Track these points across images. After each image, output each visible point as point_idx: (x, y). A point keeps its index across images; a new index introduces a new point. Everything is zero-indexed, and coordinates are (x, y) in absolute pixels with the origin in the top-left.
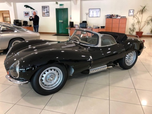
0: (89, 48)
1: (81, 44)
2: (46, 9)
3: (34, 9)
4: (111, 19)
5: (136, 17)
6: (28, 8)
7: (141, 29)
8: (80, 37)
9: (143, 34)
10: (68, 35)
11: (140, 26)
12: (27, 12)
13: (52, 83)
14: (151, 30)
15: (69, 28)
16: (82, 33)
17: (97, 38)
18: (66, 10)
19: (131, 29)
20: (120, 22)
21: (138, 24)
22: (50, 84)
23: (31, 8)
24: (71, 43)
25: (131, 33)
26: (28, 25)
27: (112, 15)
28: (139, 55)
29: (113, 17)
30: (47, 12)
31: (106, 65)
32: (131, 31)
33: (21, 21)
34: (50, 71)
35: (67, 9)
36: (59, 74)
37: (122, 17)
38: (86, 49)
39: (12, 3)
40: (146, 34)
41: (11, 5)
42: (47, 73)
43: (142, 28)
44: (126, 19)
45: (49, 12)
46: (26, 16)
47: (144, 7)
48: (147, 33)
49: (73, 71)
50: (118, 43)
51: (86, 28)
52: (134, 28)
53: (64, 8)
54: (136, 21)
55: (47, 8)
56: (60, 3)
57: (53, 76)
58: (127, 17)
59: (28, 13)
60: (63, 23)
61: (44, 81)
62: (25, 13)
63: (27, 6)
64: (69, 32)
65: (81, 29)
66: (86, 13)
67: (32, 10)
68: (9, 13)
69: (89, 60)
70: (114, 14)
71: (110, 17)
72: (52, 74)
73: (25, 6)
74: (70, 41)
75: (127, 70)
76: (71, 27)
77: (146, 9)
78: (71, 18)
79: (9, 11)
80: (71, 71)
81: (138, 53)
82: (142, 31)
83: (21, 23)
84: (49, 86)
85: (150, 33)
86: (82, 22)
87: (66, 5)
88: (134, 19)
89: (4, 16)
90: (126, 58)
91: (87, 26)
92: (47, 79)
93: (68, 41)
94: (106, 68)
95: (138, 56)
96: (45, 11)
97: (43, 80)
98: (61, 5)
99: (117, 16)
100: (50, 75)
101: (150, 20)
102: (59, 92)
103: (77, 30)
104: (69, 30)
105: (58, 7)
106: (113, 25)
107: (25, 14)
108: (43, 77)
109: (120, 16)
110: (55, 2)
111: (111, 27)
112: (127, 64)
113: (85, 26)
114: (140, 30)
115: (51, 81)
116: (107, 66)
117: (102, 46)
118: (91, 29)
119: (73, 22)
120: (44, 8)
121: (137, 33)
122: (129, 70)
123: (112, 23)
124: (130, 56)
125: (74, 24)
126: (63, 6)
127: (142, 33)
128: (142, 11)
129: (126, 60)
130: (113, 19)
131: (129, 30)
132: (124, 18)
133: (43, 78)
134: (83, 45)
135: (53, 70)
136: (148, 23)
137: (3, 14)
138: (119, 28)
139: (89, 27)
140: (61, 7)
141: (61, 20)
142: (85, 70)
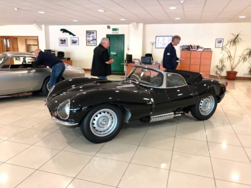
0: (152, 89)
1: (140, 84)
2: (92, 35)
3: (74, 35)
4: (189, 52)
5: (226, 50)
6: (65, 33)
7: (234, 68)
8: (139, 76)
9: (238, 75)
10: (124, 74)
11: (232, 63)
12: (63, 39)
13: (105, 128)
14: (249, 70)
15: (125, 64)
16: (142, 71)
17: (161, 78)
18: (121, 38)
19: (219, 67)
20: (202, 57)
21: (229, 59)
22: (102, 129)
23: (70, 33)
24: (129, 83)
25: (219, 73)
26: (65, 57)
27: (191, 46)
28: (219, 102)
29: (192, 48)
30: (93, 40)
31: (173, 113)
32: (218, 70)
33: (54, 51)
34: (103, 114)
35: (123, 35)
36: (112, 119)
37: (205, 49)
38: (148, 91)
39: (43, 26)
40: (242, 76)
41: (41, 28)
42: (99, 116)
43: (236, 66)
44: (211, 51)
45: (96, 39)
46: (62, 45)
47: (238, 36)
48: (244, 74)
49: (130, 115)
50: (188, 84)
51: (150, 63)
52: (223, 66)
53: (119, 33)
54: (226, 56)
55: (93, 33)
56: (112, 26)
57: (106, 120)
58: (213, 49)
59: (65, 40)
60: (116, 55)
61: (95, 126)
62: (61, 40)
63: (64, 31)
64: (125, 69)
65: (143, 65)
66: (151, 42)
67: (72, 36)
68: (38, 40)
69: (150, 103)
70: (193, 45)
71: (186, 49)
72: (105, 118)
73: (61, 30)
74: (126, 80)
75: (202, 122)
76: (128, 63)
77: (240, 39)
78: (128, 49)
79: (38, 37)
80: (128, 116)
81: (218, 99)
82: (235, 70)
83: (54, 54)
84: (100, 132)
85: (249, 74)
86: (144, 56)
87: (122, 30)
88: (223, 53)
89: (29, 43)
90: (201, 104)
91: (152, 61)
92: (99, 123)
93: (124, 80)
94: (173, 116)
95: (218, 104)
96: (91, 39)
97: (94, 124)
98: (114, 30)
99: (198, 47)
100: (103, 118)
101: (247, 55)
102: (112, 140)
103: (136, 67)
104: (125, 66)
105: (110, 32)
106: (191, 61)
107: (60, 42)
108: (94, 120)
109: (202, 48)
110: (106, 26)
111: (189, 63)
112: (202, 113)
113: (149, 62)
114: (232, 69)
115: (103, 126)
116: (175, 114)
117: (167, 87)
118: (158, 66)
119: (131, 56)
120: (88, 33)
121: (228, 73)
122: (205, 121)
123: (190, 58)
124: (206, 103)
125: (133, 57)
126: (117, 31)
127: (236, 73)
128: (235, 41)
129: (200, 107)
130: (192, 52)
131: (216, 69)
132: (209, 51)
133: (95, 122)
134: (144, 85)
135: (106, 113)
136: (245, 59)
137: (26, 40)
138: (200, 65)
139: (154, 63)
140: (115, 33)
141: (113, 51)
142: (145, 117)
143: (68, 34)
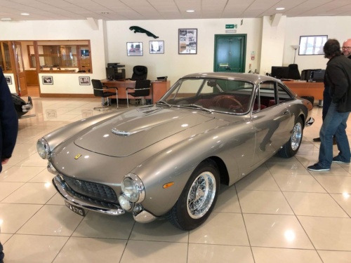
2: (188, 36)
3: (155, 37)
6: (139, 34)
23: (149, 34)
30: (190, 44)
33: (124, 66)
35: (244, 36)
39: (101, 22)
45: (196, 43)
53: (237, 33)
55: (192, 32)
56: (226, 21)
59: (138, 47)
60: (229, 68)
63: (137, 29)
66: (292, 47)
67: (152, 38)
68: (89, 47)
73: (132, 28)
78: (253, 58)
79: (89, 41)
83: (124, 70)
96: (187, 42)
98: (229, 26)
105: (223, 31)
120: (182, 32)
126: (235, 29)
140: (231, 31)
143: (145, 34)
